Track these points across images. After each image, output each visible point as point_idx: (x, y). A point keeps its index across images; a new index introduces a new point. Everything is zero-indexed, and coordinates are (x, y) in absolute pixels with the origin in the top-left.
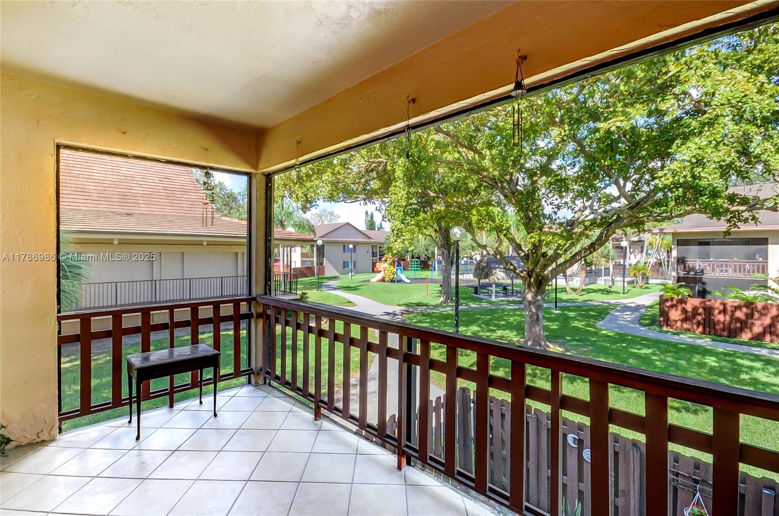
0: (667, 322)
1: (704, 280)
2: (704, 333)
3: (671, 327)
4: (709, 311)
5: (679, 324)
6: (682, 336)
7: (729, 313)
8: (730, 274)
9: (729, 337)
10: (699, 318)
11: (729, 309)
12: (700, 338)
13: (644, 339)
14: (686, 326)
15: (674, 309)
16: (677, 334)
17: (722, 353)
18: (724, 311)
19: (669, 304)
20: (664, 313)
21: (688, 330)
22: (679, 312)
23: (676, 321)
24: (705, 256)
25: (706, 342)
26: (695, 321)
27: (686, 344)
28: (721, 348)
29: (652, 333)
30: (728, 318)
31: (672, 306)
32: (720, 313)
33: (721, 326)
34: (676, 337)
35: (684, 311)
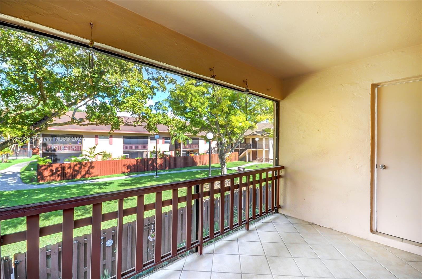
0: (43, 178)
1: (56, 154)
2: (61, 180)
3: (44, 180)
4: (63, 168)
5: (48, 178)
6: (51, 183)
7: (72, 168)
8: (67, 151)
9: (72, 179)
10: (59, 173)
11: (72, 166)
12: (61, 183)
13: (35, 190)
14: (52, 178)
15: (46, 171)
16: (49, 183)
17: (75, 186)
18: (70, 167)
19: (43, 168)
20: (40, 174)
21: (54, 180)
22: (49, 171)
23: (47, 177)
24: (55, 143)
25: (64, 183)
26: (57, 175)
27: (58, 187)
28: (73, 185)
29: (35, 186)
30: (72, 171)
31: (45, 169)
32: (68, 169)
33: (69, 174)
34: (49, 185)
35: (51, 171)
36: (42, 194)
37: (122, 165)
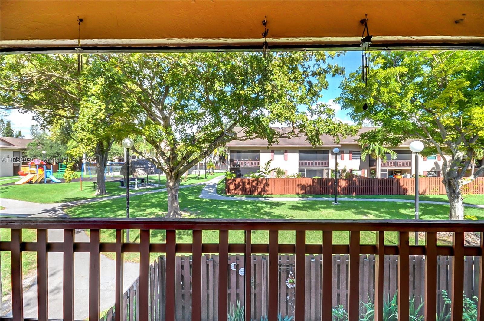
0: (229, 191)
1: (240, 169)
2: (242, 194)
3: (230, 193)
4: (244, 183)
5: (233, 191)
6: (235, 197)
7: (251, 184)
8: (248, 167)
9: (250, 194)
10: (241, 187)
11: (251, 182)
12: (242, 197)
13: (222, 201)
14: (236, 192)
15: (231, 184)
16: (233, 196)
17: (251, 202)
18: (249, 183)
19: (229, 182)
20: (227, 187)
21: (237, 193)
22: (233, 185)
23: (232, 190)
24: (239, 158)
25: (243, 198)
26: (239, 189)
27: (238, 201)
28: (250, 200)
29: (223, 198)
30: (250, 186)
31: (231, 183)
32: (247, 184)
33: (248, 190)
34: (233, 198)
35: (235, 184)
36: (226, 205)
37: (296, 185)
